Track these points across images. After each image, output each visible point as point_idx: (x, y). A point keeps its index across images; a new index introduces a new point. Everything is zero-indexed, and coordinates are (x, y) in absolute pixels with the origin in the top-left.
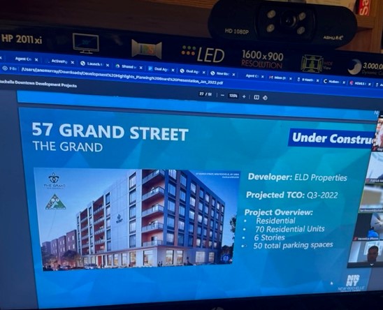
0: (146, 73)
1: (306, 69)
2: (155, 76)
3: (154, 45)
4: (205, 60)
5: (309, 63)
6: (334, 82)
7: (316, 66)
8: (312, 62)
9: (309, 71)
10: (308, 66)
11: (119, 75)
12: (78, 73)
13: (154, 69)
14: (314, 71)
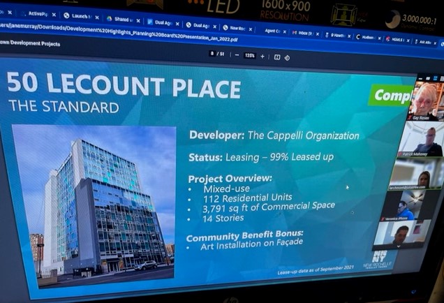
0: (143, 27)
1: (337, 22)
2: (155, 31)
4: (217, 11)
5: (340, 14)
6: (368, 37)
7: (348, 18)
8: (345, 13)
9: (340, 24)
10: (339, 17)
11: (111, 31)
12: (61, 28)
13: (154, 22)
14: (345, 25)
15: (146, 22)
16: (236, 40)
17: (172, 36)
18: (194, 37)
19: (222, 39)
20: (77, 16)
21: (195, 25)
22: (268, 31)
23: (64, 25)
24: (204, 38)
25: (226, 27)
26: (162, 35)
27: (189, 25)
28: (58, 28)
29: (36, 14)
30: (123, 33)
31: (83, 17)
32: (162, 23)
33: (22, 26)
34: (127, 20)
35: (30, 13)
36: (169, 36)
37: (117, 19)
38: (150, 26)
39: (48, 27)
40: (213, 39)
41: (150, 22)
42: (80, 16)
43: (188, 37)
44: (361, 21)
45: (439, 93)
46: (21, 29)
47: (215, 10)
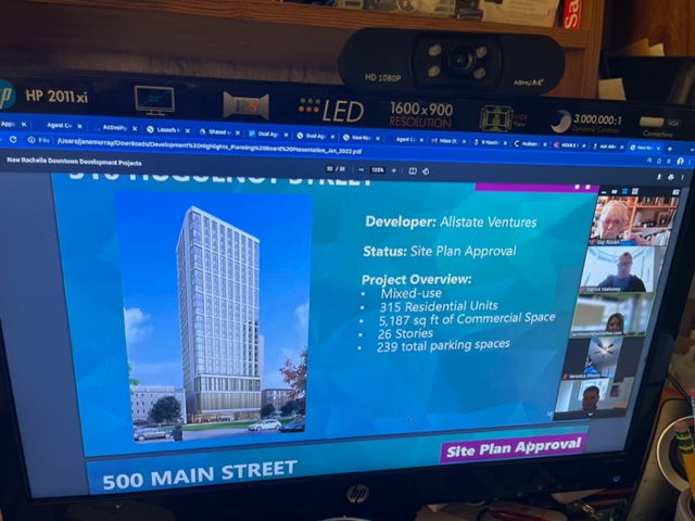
0: (245, 140)
1: (488, 127)
2: (258, 145)
3: (257, 100)
4: (335, 119)
5: (491, 117)
6: (530, 144)
7: (502, 122)
8: (497, 116)
9: (491, 130)
10: (490, 121)
11: (204, 146)
12: (143, 144)
13: (257, 134)
14: (499, 130)
15: (248, 133)
16: (360, 151)
17: (280, 149)
18: (306, 150)
19: (342, 151)
20: (163, 130)
21: (308, 136)
22: (401, 140)
23: (147, 141)
24: (318, 150)
25: (346, 137)
26: (267, 148)
27: (300, 135)
28: (140, 144)
29: (112, 128)
30: (218, 147)
31: (170, 130)
32: (267, 134)
33: (95, 142)
34: (224, 132)
35: (105, 127)
36: (275, 149)
37: (212, 132)
38: (252, 138)
39: (127, 144)
40: (331, 151)
41: (252, 133)
42: (167, 130)
43: (299, 150)
44: (519, 125)
45: (631, 209)
46: (93, 146)
47: (332, 118)
